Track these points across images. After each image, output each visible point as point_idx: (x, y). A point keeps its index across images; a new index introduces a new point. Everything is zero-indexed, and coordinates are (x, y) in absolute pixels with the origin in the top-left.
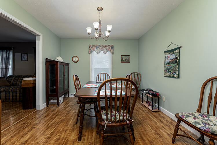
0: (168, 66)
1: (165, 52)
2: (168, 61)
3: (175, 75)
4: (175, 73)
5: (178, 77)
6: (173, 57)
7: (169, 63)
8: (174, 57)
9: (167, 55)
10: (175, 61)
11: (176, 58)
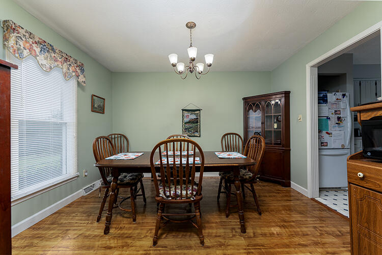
0: (187, 126)
1: (183, 110)
2: (186, 120)
3: (197, 134)
4: (197, 132)
5: (200, 136)
6: (193, 117)
7: (189, 122)
8: (195, 117)
9: (186, 113)
10: (196, 121)
11: (197, 119)
